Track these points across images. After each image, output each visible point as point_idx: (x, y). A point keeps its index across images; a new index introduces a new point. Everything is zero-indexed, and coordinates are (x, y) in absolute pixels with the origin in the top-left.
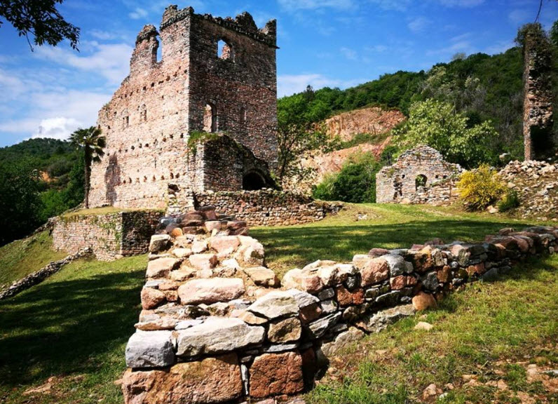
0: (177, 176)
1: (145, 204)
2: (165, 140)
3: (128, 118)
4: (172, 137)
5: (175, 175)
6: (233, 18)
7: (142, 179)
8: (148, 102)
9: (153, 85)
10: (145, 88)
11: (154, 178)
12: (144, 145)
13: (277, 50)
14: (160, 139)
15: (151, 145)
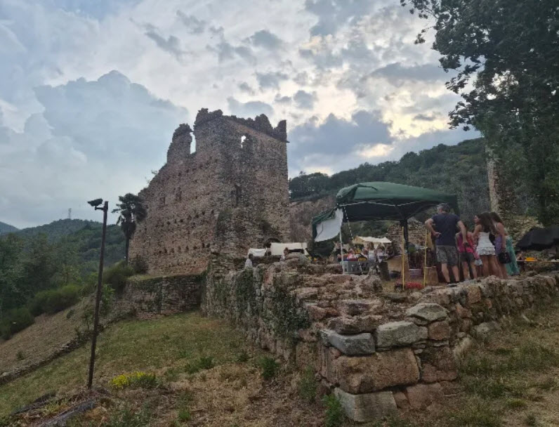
0: (208, 246)
1: (178, 271)
2: (197, 216)
3: (164, 198)
4: (203, 213)
5: (206, 244)
6: (253, 118)
7: (176, 249)
8: (183, 185)
9: (188, 171)
10: (180, 175)
11: (187, 248)
12: (178, 220)
13: (287, 144)
14: (193, 216)
15: (185, 220)
